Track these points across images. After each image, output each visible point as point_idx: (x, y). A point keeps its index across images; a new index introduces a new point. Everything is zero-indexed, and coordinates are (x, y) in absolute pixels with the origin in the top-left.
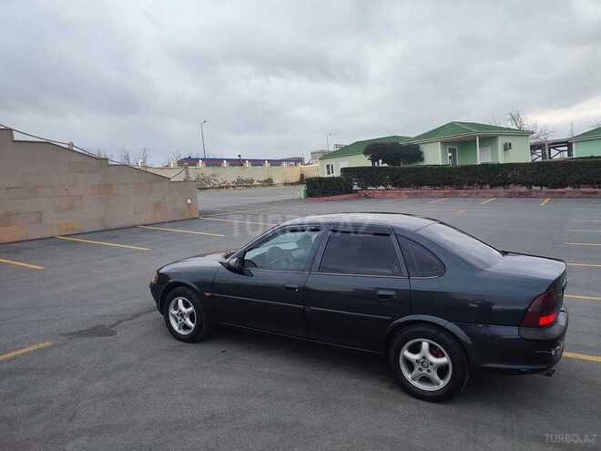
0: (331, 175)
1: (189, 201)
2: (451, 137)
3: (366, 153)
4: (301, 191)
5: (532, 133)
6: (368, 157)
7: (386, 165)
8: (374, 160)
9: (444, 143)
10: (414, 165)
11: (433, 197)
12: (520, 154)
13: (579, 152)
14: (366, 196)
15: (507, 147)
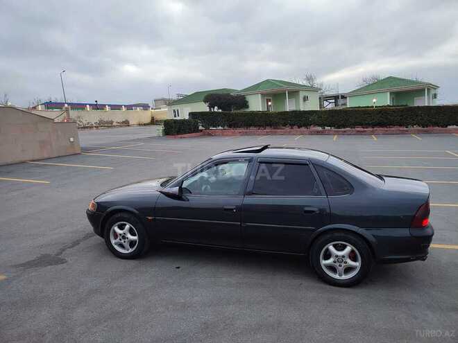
0: (177, 118)
1: (72, 139)
2: (269, 90)
3: (205, 102)
4: (161, 128)
5: (320, 89)
6: (207, 104)
7: (220, 111)
8: (211, 106)
9: (263, 95)
10: (242, 111)
11: (259, 135)
12: (312, 105)
13: (351, 103)
14: (209, 135)
15: (305, 99)
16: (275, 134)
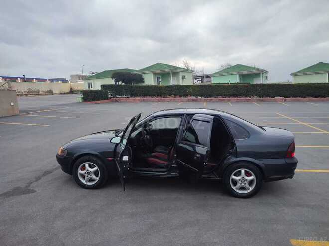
0: (91, 89)
1: (12, 104)
2: (158, 71)
3: (112, 77)
4: (79, 98)
5: (193, 71)
6: (114, 79)
7: (123, 84)
8: (117, 81)
9: (155, 74)
10: (139, 85)
11: (153, 102)
12: (188, 82)
13: (214, 81)
14: (116, 101)
15: (184, 77)
16: (164, 101)
